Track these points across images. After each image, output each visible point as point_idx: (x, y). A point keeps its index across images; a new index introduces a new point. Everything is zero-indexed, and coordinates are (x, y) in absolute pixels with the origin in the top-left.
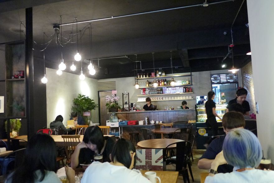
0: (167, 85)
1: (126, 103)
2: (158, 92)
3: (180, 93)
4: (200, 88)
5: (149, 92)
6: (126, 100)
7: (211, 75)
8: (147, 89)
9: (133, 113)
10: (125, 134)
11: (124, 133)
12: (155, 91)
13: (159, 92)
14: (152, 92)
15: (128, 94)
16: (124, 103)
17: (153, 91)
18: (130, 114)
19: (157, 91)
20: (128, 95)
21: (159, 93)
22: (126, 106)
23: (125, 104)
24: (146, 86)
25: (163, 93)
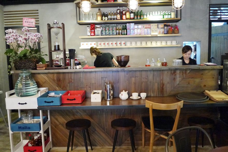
0: (136, 18)
1: (57, 49)
2: (118, 31)
3: (159, 35)
4: (190, 27)
5: (102, 31)
6: (57, 41)
7: (210, 5)
8: (98, 26)
9: (75, 73)
10: (57, 119)
11: (53, 118)
12: (113, 30)
13: (120, 31)
14: (107, 31)
15: (61, 26)
16: (53, 49)
17: (109, 30)
18: (67, 75)
19: (117, 29)
20: (61, 30)
21: (119, 33)
22: (58, 56)
23: (55, 50)
24: (97, 19)
25: (127, 34)
